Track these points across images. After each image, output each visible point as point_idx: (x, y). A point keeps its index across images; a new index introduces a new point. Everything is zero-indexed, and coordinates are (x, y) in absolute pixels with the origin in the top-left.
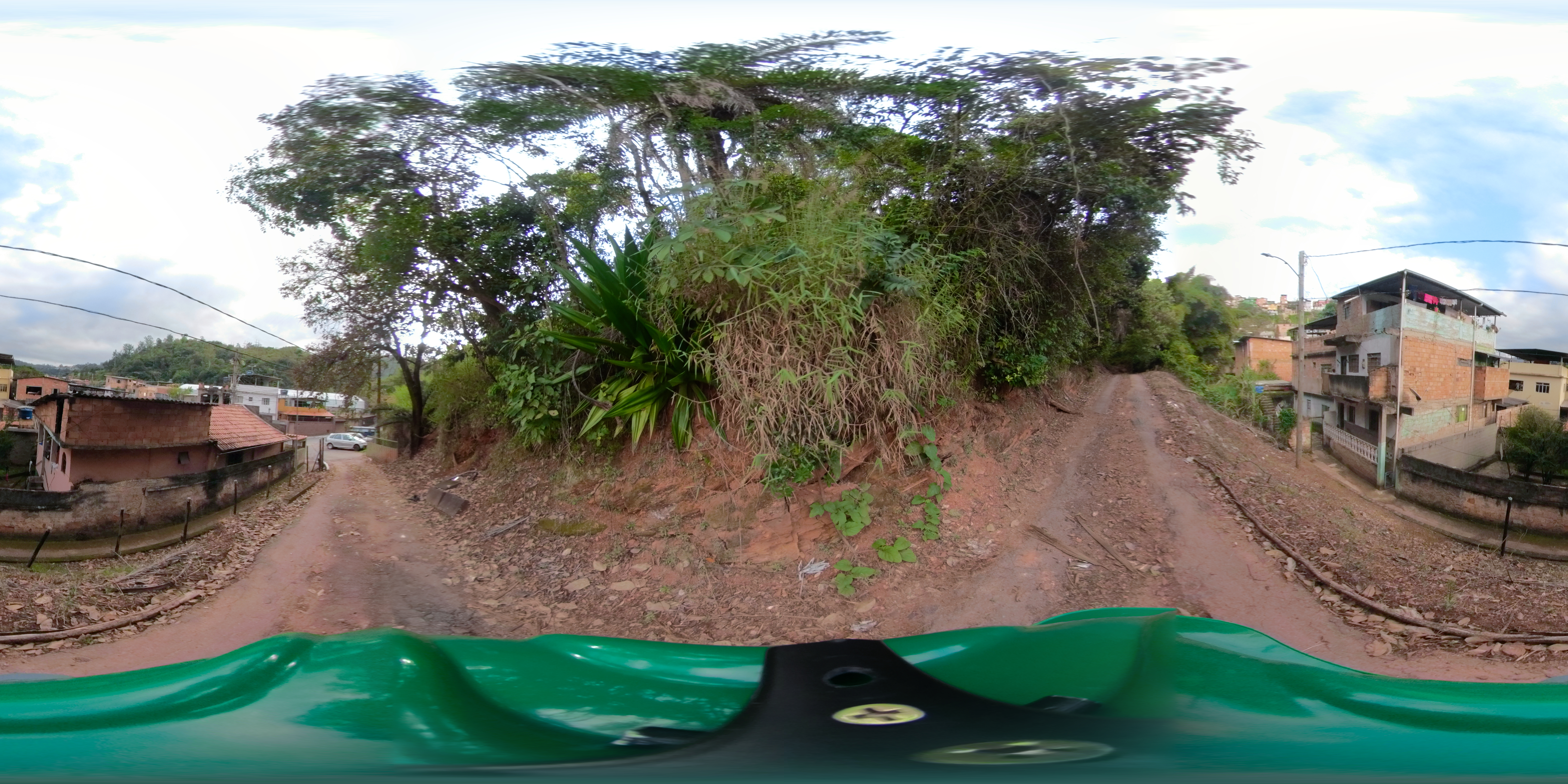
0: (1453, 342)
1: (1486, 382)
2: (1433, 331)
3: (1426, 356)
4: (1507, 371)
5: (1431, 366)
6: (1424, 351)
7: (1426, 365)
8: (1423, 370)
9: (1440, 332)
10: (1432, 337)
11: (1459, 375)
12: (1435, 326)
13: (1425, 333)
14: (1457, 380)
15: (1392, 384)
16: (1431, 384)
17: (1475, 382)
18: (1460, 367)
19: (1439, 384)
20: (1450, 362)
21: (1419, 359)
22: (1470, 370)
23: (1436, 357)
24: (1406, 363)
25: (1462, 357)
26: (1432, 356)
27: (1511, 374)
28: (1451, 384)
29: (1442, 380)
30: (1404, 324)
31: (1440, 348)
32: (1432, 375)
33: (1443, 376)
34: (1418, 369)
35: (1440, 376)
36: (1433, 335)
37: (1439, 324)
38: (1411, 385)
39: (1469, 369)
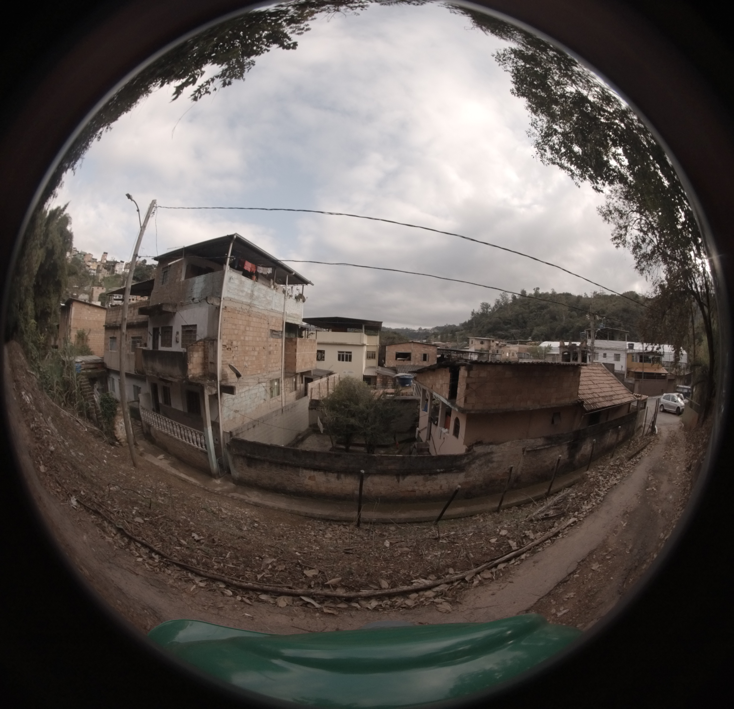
0: (266, 313)
1: (297, 353)
2: (249, 301)
3: (242, 328)
4: (315, 341)
5: (247, 339)
6: (240, 322)
7: (242, 338)
8: (239, 343)
9: (256, 302)
10: (248, 308)
11: (271, 348)
12: (252, 296)
13: (242, 303)
14: (270, 353)
15: (210, 360)
16: (247, 358)
17: (285, 354)
18: (271, 340)
19: (254, 359)
20: (263, 334)
21: (236, 332)
22: (281, 342)
23: (251, 329)
24: (224, 337)
25: (274, 328)
26: (247, 329)
27: (319, 344)
28: (264, 357)
29: (256, 353)
30: (225, 294)
31: (254, 319)
32: (247, 348)
33: (257, 349)
34: (235, 343)
35: (254, 350)
36: (250, 305)
37: (256, 293)
38: (229, 361)
39: (279, 340)
